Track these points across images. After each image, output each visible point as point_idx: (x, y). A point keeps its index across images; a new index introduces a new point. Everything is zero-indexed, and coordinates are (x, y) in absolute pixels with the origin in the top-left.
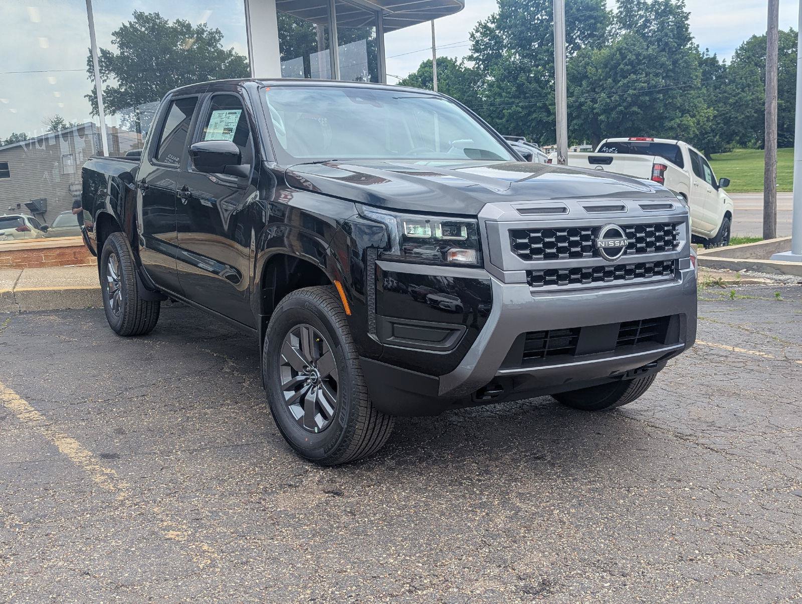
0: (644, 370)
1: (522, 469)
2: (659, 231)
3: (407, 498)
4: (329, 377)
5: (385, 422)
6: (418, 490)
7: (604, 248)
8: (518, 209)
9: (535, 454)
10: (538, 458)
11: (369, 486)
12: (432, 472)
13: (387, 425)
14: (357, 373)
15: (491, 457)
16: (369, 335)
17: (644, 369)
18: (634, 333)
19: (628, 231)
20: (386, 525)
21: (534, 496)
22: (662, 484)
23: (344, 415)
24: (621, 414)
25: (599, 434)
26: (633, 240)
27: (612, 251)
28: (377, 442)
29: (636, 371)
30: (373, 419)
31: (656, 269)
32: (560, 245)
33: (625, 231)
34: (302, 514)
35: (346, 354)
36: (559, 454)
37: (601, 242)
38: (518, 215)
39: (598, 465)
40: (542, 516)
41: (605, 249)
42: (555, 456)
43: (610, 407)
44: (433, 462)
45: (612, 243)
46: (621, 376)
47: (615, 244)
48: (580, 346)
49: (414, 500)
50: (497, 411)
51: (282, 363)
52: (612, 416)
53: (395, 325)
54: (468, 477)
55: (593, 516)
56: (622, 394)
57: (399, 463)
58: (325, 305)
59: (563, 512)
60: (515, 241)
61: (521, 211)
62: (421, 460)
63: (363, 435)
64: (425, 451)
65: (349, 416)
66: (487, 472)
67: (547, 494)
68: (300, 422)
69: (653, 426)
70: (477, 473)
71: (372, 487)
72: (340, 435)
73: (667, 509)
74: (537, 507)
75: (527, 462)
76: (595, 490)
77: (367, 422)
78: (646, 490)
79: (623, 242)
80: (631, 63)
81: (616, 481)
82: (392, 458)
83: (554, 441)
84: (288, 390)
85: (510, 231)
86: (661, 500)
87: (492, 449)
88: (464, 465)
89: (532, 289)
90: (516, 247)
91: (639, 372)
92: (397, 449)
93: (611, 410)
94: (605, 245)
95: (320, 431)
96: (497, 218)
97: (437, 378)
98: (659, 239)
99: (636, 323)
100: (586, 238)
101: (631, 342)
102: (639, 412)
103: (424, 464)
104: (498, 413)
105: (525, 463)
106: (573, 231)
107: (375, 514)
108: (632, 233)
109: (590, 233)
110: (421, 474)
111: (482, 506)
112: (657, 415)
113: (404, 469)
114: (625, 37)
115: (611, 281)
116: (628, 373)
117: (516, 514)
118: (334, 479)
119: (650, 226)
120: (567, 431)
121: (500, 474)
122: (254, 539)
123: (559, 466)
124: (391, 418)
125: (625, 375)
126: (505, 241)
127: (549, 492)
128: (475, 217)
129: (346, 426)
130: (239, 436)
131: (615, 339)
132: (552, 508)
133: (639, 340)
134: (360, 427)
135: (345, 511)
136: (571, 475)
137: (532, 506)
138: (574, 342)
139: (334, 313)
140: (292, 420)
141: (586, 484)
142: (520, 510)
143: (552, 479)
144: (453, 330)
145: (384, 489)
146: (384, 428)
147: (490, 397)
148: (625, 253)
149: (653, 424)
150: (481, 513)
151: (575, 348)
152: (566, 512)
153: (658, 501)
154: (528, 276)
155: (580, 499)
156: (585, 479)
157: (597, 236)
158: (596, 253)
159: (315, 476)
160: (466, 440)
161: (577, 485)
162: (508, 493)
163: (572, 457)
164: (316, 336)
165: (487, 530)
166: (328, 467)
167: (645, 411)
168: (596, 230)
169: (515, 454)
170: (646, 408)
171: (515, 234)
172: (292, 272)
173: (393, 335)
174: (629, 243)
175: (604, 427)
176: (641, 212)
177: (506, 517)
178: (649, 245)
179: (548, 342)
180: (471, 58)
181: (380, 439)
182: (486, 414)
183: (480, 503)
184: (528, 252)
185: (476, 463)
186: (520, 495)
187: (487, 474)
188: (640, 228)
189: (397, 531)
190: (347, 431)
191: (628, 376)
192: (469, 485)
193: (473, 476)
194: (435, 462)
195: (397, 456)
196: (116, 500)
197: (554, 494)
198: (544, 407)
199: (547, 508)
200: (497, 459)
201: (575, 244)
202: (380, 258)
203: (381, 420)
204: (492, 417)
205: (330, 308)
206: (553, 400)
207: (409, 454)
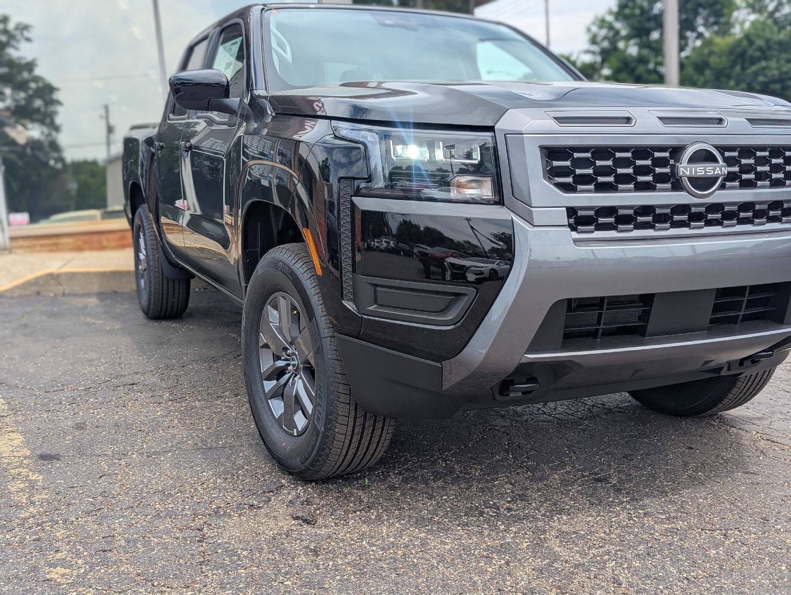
0: (753, 362)
1: (573, 495)
2: (777, 157)
3: (400, 533)
4: (307, 362)
5: (379, 425)
6: (420, 522)
7: (688, 178)
8: (554, 118)
9: (596, 474)
10: (599, 480)
11: (355, 512)
12: (446, 495)
13: (383, 429)
14: (335, 357)
15: (534, 475)
16: (343, 302)
17: (753, 360)
18: (737, 306)
19: (727, 154)
20: (355, 574)
21: (583, 537)
22: (779, 527)
23: (320, 414)
24: (723, 421)
25: (691, 448)
26: (736, 169)
27: (703, 183)
28: (371, 452)
29: (742, 362)
30: (360, 421)
31: (772, 213)
32: (620, 171)
33: (722, 155)
34: (246, 550)
35: (321, 331)
36: (630, 475)
37: (685, 169)
38: (554, 126)
39: (685, 492)
40: (588, 570)
41: (691, 179)
42: (624, 477)
43: (709, 412)
44: (454, 479)
45: (702, 170)
46: (719, 369)
47: (706, 172)
48: (653, 324)
49: (409, 536)
50: (558, 414)
51: (261, 345)
52: (712, 424)
53: (379, 289)
54: (495, 504)
55: (667, 574)
56: (725, 396)
57: (406, 481)
58: (300, 265)
59: (622, 564)
60: (551, 164)
61: (560, 120)
62: (437, 476)
63: (347, 441)
64: (446, 464)
65: (327, 415)
66: (523, 498)
67: (603, 535)
68: (279, 421)
69: (769, 440)
70: (509, 499)
71: (358, 513)
72: (317, 440)
73: (783, 568)
74: (583, 554)
75: (583, 484)
76: (674, 532)
77: (351, 424)
78: (753, 536)
79: (719, 169)
80: (760, 49)
81: (707, 520)
82: (400, 473)
83: (625, 457)
84: (269, 378)
85: (543, 148)
86: (775, 554)
87: (538, 464)
88: (494, 486)
89: (575, 235)
90: (552, 173)
91: (746, 363)
92: (410, 461)
93: (710, 416)
94: (691, 172)
95: (300, 434)
96: (523, 130)
97: (439, 365)
98: (776, 168)
99: (739, 291)
100: (663, 162)
101: (733, 320)
102: (750, 420)
103: (440, 483)
104: (557, 416)
105: (580, 486)
106: (642, 152)
107: (346, 555)
108: (734, 158)
109: (667, 154)
110: (431, 497)
111: (504, 549)
112: (775, 426)
113: (411, 488)
114: (753, 23)
115: (701, 227)
116: (730, 365)
117: (550, 565)
118: (311, 500)
119: (763, 148)
120: (646, 443)
121: (540, 502)
122: (163, 586)
123: (627, 493)
124: (387, 420)
125: (726, 368)
126: (534, 162)
127: (605, 532)
128: (490, 129)
129: (323, 429)
130: (218, 436)
131: (706, 313)
132: (606, 557)
133: (746, 318)
134: (341, 432)
135: (307, 547)
136: (643, 507)
137: (578, 552)
138: (645, 316)
139: (309, 275)
140: (271, 418)
141: (662, 522)
142: (556, 558)
143: (614, 512)
144: (458, 295)
145: (373, 517)
146: (377, 432)
147: (520, 394)
148: (723, 187)
149: (768, 437)
150: (498, 561)
151: (646, 326)
152: (625, 566)
153: (769, 555)
154: (569, 217)
155: (650, 545)
156: (662, 515)
157: (678, 160)
158: (677, 186)
159: (289, 493)
160: (507, 451)
161: (649, 521)
162: (545, 532)
163: (648, 479)
164: (294, 308)
165: (500, 590)
166: (311, 481)
167: (759, 419)
168: (676, 151)
169: (568, 473)
170: (760, 415)
171: (551, 153)
172: (280, 228)
173: (376, 302)
174: (729, 173)
175: (699, 438)
176: (750, 128)
177: (533, 570)
178: (760, 176)
179: (603, 315)
180: (587, 52)
181: (373, 447)
182: (542, 417)
183: (502, 545)
184: (569, 180)
185: (511, 484)
186: (561, 534)
187: (522, 500)
188: (747, 151)
189: (367, 584)
190: (325, 436)
191: (729, 369)
192: (492, 516)
193: (502, 502)
194: (456, 480)
195: (407, 470)
196: (18, 518)
197: (613, 536)
198: (621, 410)
199: (598, 558)
200: (541, 479)
201: (645, 171)
202: (358, 193)
203: (372, 422)
204: (550, 421)
205: (305, 269)
206: (634, 402)
207: (423, 468)
